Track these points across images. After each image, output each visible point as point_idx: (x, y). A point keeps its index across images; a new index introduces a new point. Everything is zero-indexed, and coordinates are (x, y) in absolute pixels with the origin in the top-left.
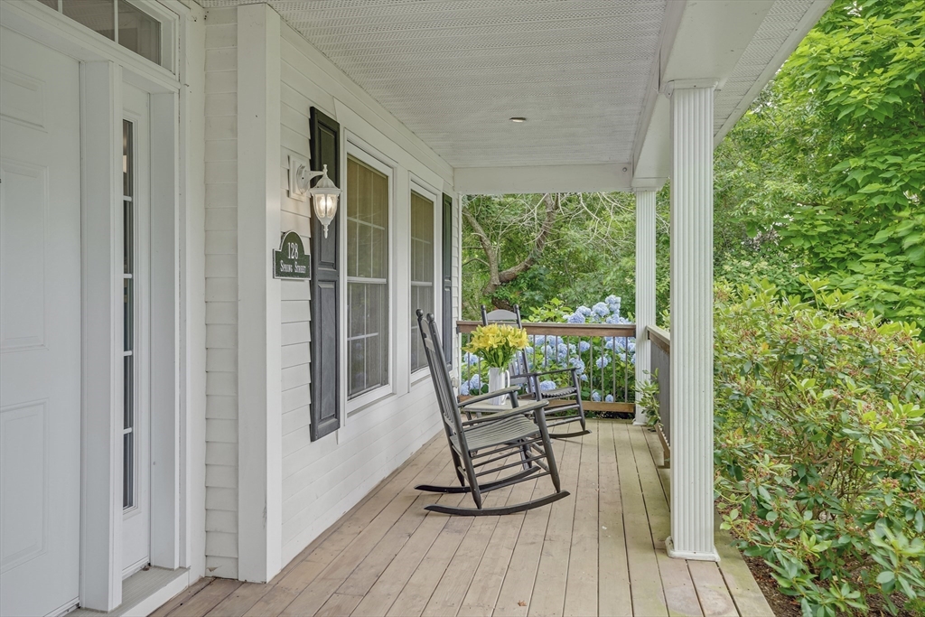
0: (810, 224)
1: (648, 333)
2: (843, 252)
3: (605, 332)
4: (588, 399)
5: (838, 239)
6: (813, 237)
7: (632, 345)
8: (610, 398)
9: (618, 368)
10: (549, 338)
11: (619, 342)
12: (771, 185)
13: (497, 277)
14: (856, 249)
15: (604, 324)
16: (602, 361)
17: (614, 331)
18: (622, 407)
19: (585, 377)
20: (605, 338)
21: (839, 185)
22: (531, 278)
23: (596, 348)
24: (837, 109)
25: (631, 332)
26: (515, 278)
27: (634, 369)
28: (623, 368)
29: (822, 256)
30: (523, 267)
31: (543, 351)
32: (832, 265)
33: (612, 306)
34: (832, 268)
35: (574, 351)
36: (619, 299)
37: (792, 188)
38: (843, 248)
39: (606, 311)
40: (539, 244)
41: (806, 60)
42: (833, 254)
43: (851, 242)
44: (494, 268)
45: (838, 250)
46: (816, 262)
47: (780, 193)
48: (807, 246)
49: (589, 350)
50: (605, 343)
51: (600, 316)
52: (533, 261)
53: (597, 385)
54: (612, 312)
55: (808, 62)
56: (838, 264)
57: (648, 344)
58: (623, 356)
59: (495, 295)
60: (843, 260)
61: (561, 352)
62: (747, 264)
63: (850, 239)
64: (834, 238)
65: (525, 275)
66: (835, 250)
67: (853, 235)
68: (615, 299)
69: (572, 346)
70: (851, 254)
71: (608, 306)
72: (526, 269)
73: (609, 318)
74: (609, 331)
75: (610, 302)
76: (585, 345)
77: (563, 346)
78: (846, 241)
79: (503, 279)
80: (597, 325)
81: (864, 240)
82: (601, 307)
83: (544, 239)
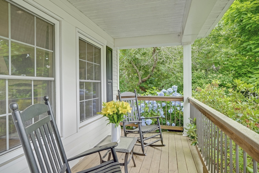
0: (235, 63)
1: (189, 100)
2: (245, 71)
3: (171, 100)
4: (165, 124)
5: (244, 67)
6: (236, 66)
7: (182, 104)
8: (174, 124)
9: (177, 113)
10: (150, 101)
11: (177, 103)
12: (224, 50)
13: (141, 80)
14: (250, 70)
15: (171, 96)
16: (171, 111)
17: (175, 99)
18: (178, 128)
19: (164, 116)
20: (172, 102)
21: (243, 51)
22: (150, 81)
23: (168, 105)
24: (245, 26)
25: (182, 99)
26: (146, 81)
27: (183, 114)
28: (178, 113)
29: (239, 72)
30: (148, 77)
31: (148, 106)
32: (242, 75)
33: (174, 89)
34: (242, 76)
35: (160, 106)
36: (177, 87)
37: (231, 51)
38: (245, 70)
39: (172, 91)
40: (152, 71)
41: (235, 10)
42: (243, 72)
43: (248, 68)
44: (140, 78)
45: (244, 70)
46: (237, 74)
47: (227, 53)
48: (234, 69)
49: (165, 106)
50: (172, 103)
51: (170, 93)
52: (151, 76)
53: (168, 119)
54: (174, 92)
55: (235, 11)
56: (244, 75)
57: (189, 105)
58: (178, 108)
59: (140, 86)
60: (246, 73)
61: (155, 107)
62: (215, 75)
63: (247, 67)
64: (242, 67)
65: (149, 80)
66: (243, 70)
67: (248, 66)
68: (175, 87)
69: (159, 104)
70: (249, 72)
71: (173, 89)
72: (149, 78)
73: (173, 94)
74: (173, 99)
75: (174, 88)
76: (164, 104)
77: (155, 105)
78: (246, 68)
79: (143, 81)
80: (169, 97)
81: (252, 67)
82: (170, 90)
83: (153, 69)
